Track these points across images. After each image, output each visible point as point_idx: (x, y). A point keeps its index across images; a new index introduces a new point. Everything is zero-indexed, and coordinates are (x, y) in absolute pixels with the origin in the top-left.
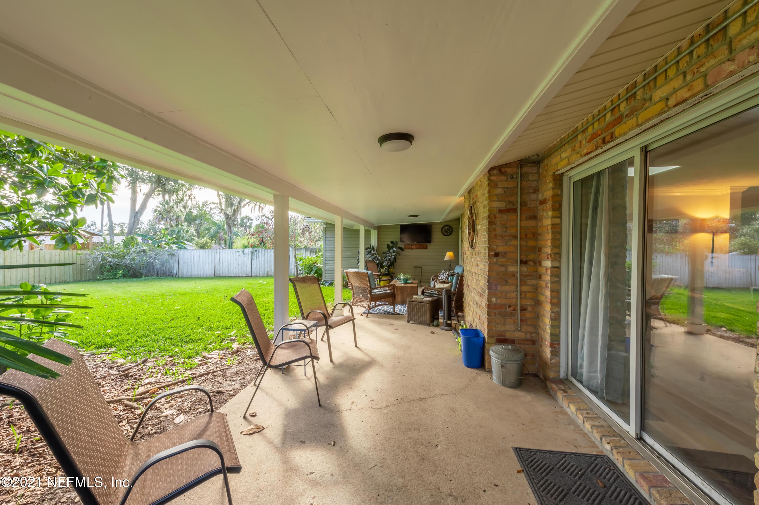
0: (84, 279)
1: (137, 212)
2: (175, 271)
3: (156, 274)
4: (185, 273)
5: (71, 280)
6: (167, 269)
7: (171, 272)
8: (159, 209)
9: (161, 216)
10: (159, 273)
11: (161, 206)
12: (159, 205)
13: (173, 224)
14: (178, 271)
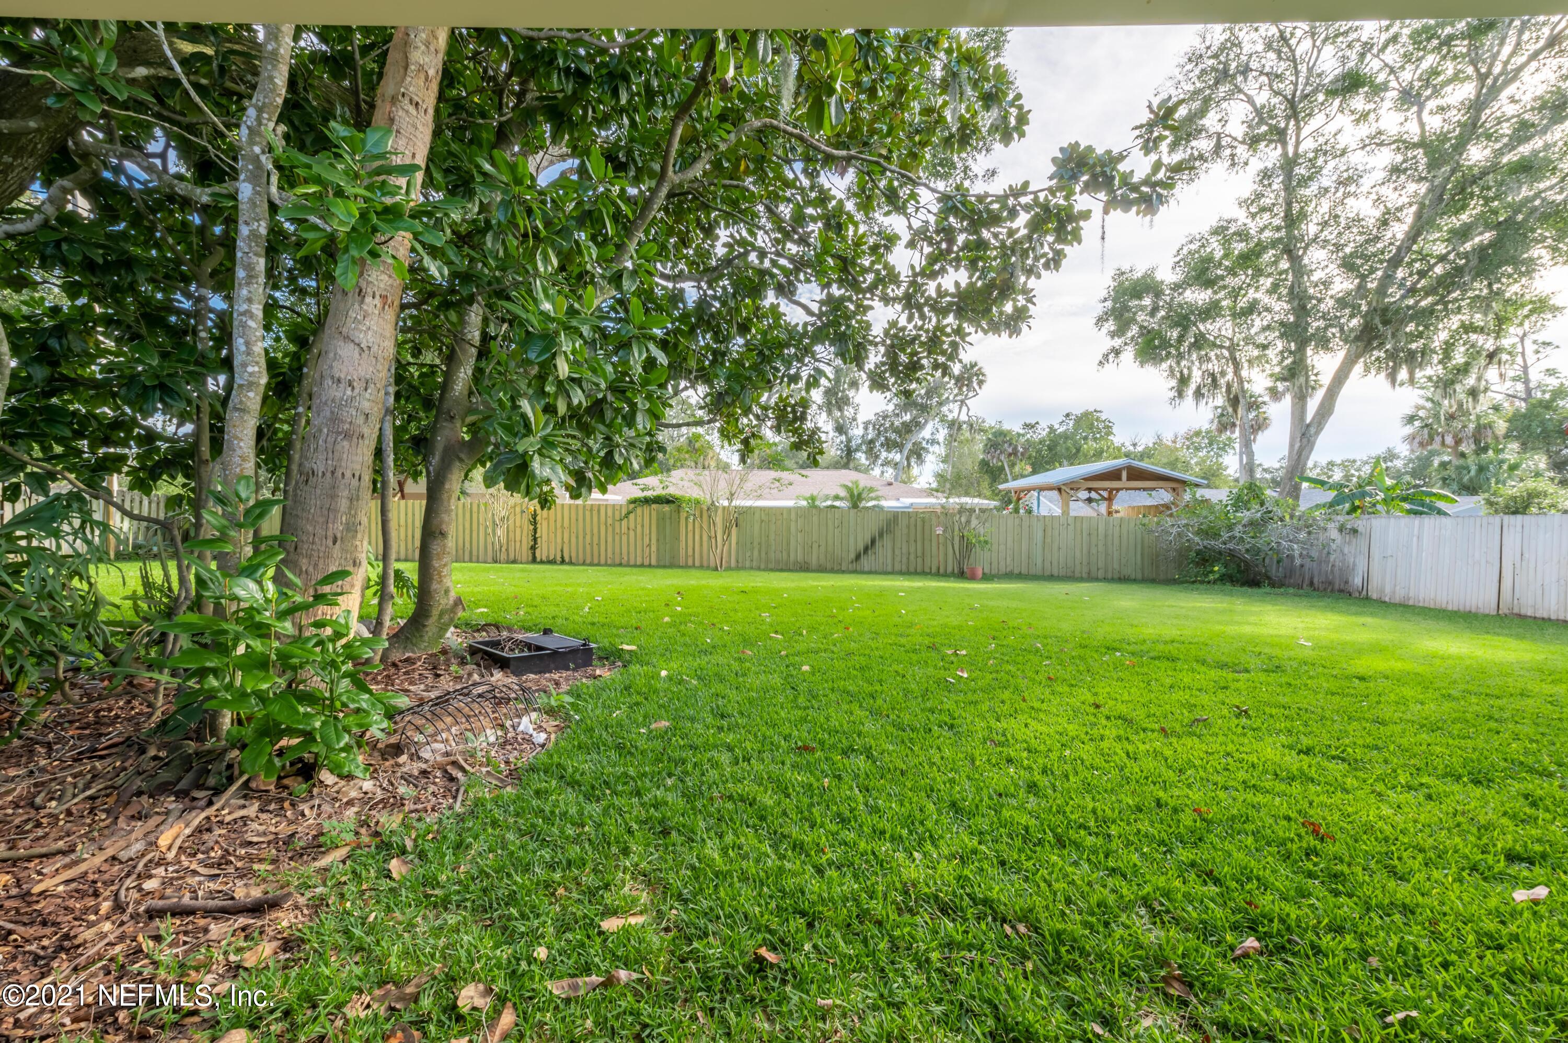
0: (1162, 577)
1: (1308, 426)
2: (1358, 581)
3: (1307, 581)
4: (1388, 590)
5: (1139, 576)
6: (1337, 573)
7: (1347, 582)
8: (1422, 413)
9: (1426, 431)
10: (1316, 581)
11: (1429, 405)
12: (1422, 402)
13: (1467, 447)
14: (1367, 580)
